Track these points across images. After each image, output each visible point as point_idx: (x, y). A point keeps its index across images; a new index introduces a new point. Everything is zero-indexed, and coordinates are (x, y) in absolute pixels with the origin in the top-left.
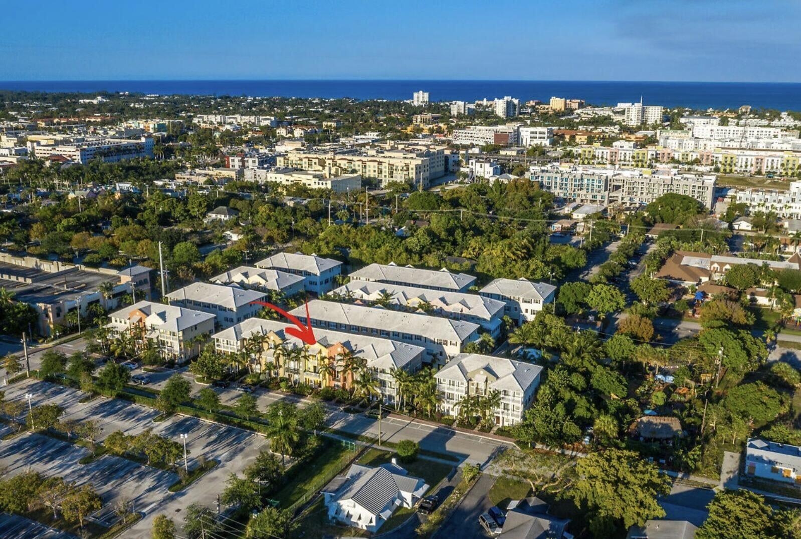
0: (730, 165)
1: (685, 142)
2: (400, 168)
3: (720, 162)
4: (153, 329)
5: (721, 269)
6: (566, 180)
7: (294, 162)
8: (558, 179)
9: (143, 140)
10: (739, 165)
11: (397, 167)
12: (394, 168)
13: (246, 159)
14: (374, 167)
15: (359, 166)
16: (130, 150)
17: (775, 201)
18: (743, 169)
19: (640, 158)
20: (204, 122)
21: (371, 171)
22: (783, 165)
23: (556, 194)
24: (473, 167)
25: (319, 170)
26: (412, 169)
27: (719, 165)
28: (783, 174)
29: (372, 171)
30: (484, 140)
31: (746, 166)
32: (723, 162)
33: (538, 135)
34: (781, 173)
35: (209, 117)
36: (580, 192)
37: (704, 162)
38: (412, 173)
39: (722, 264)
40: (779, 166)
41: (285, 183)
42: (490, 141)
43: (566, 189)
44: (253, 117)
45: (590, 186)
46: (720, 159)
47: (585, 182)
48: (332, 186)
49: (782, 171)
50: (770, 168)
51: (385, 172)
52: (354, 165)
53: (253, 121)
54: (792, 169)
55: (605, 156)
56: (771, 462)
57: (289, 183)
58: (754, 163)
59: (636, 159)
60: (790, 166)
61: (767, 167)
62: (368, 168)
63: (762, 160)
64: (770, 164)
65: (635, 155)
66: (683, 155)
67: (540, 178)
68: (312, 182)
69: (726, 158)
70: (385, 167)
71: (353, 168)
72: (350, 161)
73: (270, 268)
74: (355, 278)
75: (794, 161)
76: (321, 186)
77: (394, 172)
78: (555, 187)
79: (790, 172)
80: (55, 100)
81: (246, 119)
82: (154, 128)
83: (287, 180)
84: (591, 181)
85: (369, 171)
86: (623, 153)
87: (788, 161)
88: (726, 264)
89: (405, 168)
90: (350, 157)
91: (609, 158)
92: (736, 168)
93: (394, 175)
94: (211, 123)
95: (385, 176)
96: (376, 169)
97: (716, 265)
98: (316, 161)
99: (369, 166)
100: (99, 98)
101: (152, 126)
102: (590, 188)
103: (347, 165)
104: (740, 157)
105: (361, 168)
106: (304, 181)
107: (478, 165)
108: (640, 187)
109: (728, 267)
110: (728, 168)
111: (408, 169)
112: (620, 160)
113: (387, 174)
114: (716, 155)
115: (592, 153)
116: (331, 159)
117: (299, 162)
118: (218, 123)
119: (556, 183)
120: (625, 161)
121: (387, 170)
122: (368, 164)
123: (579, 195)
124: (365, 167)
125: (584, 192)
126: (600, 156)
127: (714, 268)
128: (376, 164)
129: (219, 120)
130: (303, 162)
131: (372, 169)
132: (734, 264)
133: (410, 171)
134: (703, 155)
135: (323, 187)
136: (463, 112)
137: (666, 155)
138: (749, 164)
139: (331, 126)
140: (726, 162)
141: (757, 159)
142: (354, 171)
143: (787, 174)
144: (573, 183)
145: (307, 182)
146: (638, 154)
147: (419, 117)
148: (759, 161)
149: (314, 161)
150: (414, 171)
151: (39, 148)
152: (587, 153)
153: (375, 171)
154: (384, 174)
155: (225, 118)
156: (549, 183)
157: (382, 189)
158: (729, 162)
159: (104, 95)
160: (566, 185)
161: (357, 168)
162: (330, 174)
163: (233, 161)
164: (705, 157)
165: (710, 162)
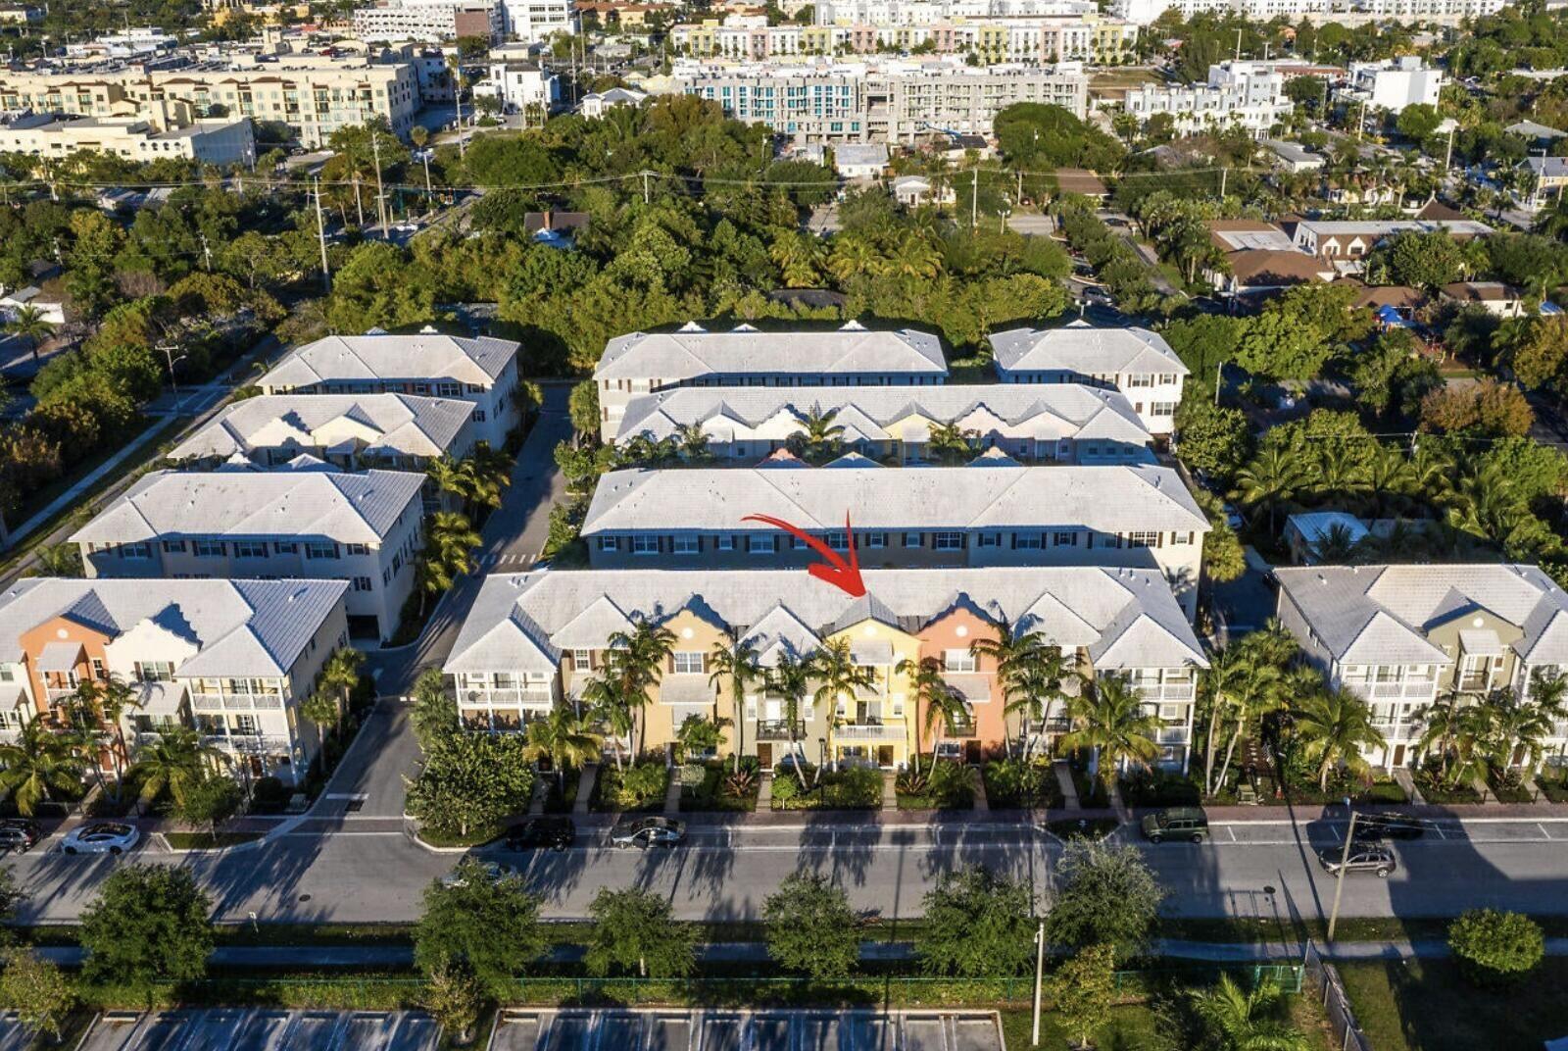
0: (996, 49)
1: (869, 10)
2: (345, 94)
3: (977, 45)
4: (147, 678)
5: (1344, 250)
6: (769, 92)
7: (35, 99)
8: (748, 91)
10: (1013, 48)
11: (337, 91)
12: (330, 94)
14: (275, 95)
15: (230, 96)
17: (1207, 106)
18: (1021, 56)
19: (816, 46)
21: (267, 106)
22: (1094, 42)
25: (127, 114)
26: (380, 93)
27: (975, 50)
28: (1097, 61)
29: (270, 107)
30: (434, 29)
31: (1027, 49)
32: (982, 43)
33: (547, 14)
34: (1092, 59)
37: (941, 45)
38: (381, 105)
39: (1345, 239)
40: (1087, 45)
41: (48, 153)
42: (445, 31)
43: (768, 114)
45: (823, 102)
46: (976, 38)
47: (811, 94)
48: (196, 151)
49: (1094, 54)
50: (1070, 50)
51: (307, 106)
52: (216, 95)
54: (1111, 49)
55: (740, 47)
57: (64, 153)
58: (1040, 40)
59: (807, 48)
60: (1108, 44)
61: (1066, 48)
62: (255, 101)
63: (1054, 34)
64: (1070, 43)
65: (806, 40)
66: (899, 34)
68: (131, 145)
69: (987, 34)
70: (305, 95)
71: (215, 101)
72: (202, 85)
73: (311, 389)
74: (614, 382)
75: (1114, 32)
76: (161, 153)
77: (331, 105)
78: (745, 111)
79: (1109, 56)
83: (57, 146)
84: (823, 91)
85: (262, 107)
86: (778, 38)
87: (1103, 33)
88: (1354, 237)
89: (359, 93)
90: (195, 76)
91: (749, 49)
92: (1008, 55)
93: (331, 112)
95: (308, 118)
96: (281, 101)
97: (1332, 243)
98: (103, 91)
99: (260, 95)
102: (824, 108)
103: (194, 95)
104: (1014, 31)
105: (236, 102)
106: (107, 144)
107: (512, 77)
108: (933, 95)
109: (1358, 243)
110: (993, 56)
111: (368, 95)
112: (775, 53)
113: (312, 112)
114: (967, 31)
115: (712, 41)
116: (141, 83)
117: (52, 98)
119: (743, 100)
120: (784, 53)
121: (311, 101)
122: (255, 89)
123: (801, 126)
124: (248, 98)
125: (812, 118)
126: (731, 47)
127: (1329, 249)
128: (276, 87)
131: (269, 103)
132: (1368, 236)
133: (375, 99)
134: (937, 32)
135: (171, 154)
137: (865, 36)
138: (1031, 44)
139: (13, 20)
140: (987, 42)
141: (1046, 33)
142: (218, 111)
143: (1103, 59)
144: (786, 98)
145: (118, 146)
146: (810, 36)
148: (1051, 36)
149: (95, 91)
150: (386, 99)
152: (701, 41)
153: (277, 107)
154: (303, 112)
156: (727, 102)
157: (306, 151)
158: (993, 43)
160: (769, 104)
161: (225, 102)
162: (167, 120)
164: (942, 35)
165: (953, 46)
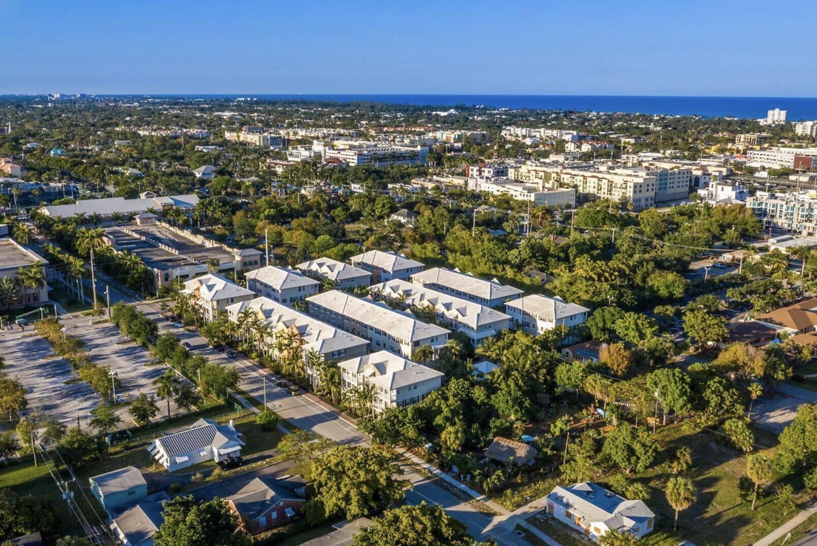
2: (618, 185)
6: (793, 209)
8: (784, 207)
9: (419, 148)
11: (616, 184)
12: (614, 185)
13: (483, 169)
14: (594, 183)
15: (580, 181)
16: (404, 157)
20: (511, 135)
23: (780, 224)
24: (714, 190)
26: (630, 187)
29: (592, 187)
30: (782, 163)
35: (516, 130)
36: (808, 224)
38: (630, 192)
41: (496, 193)
42: (789, 164)
43: (791, 219)
44: (555, 132)
51: (604, 189)
52: (577, 180)
53: (555, 135)
56: (568, 505)
62: (588, 184)
67: (764, 205)
68: (518, 194)
70: (605, 184)
71: (575, 183)
72: (573, 176)
74: (416, 279)
76: (524, 198)
77: (613, 189)
78: (780, 217)
80: (405, 110)
81: (549, 132)
82: (455, 138)
83: (499, 191)
85: (590, 187)
89: (624, 186)
90: (573, 172)
93: (613, 192)
94: (517, 136)
95: (604, 193)
96: (596, 185)
99: (590, 182)
100: (452, 111)
101: (453, 136)
103: (570, 179)
105: (582, 183)
107: (720, 187)
111: (626, 187)
113: (606, 191)
117: (527, 174)
118: (523, 136)
119: (781, 211)
121: (606, 187)
122: (589, 179)
123: (805, 227)
124: (586, 182)
128: (596, 180)
129: (524, 134)
130: (530, 175)
131: (592, 185)
133: (628, 189)
135: (526, 199)
136: (809, 133)
142: (575, 186)
144: (800, 213)
145: (514, 193)
147: (743, 136)
149: (540, 173)
150: (632, 190)
151: (332, 151)
153: (594, 187)
154: (603, 191)
155: (530, 132)
156: (773, 211)
159: (457, 108)
160: (792, 214)
161: (579, 183)
163: (472, 170)
